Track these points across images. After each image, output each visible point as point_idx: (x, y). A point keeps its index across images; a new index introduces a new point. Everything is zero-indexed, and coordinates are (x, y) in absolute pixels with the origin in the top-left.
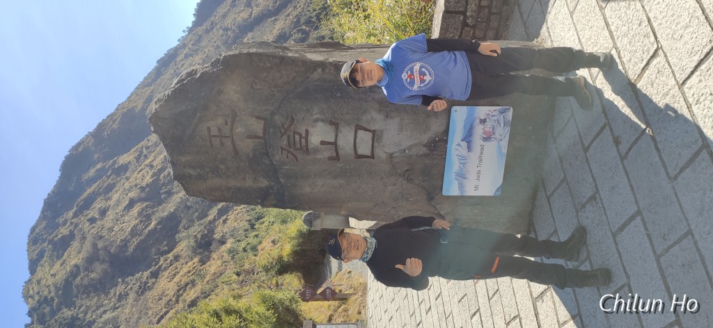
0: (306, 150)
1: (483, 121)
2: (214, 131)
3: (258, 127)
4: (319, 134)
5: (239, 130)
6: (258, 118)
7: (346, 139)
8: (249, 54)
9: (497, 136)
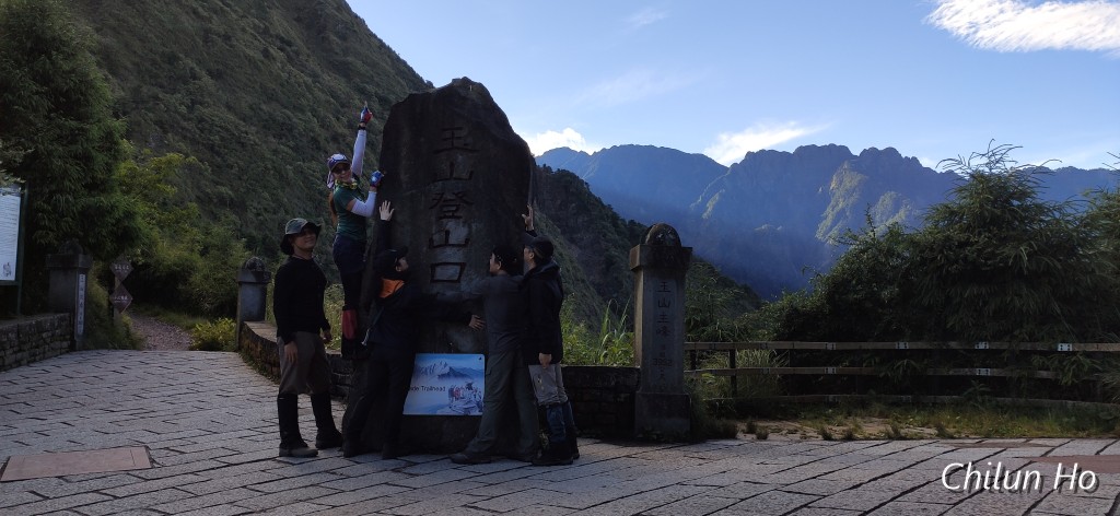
0: (441, 216)
1: (469, 387)
2: (458, 133)
3: (462, 173)
4: (456, 229)
5: (459, 156)
7: (452, 255)
9: (455, 402)
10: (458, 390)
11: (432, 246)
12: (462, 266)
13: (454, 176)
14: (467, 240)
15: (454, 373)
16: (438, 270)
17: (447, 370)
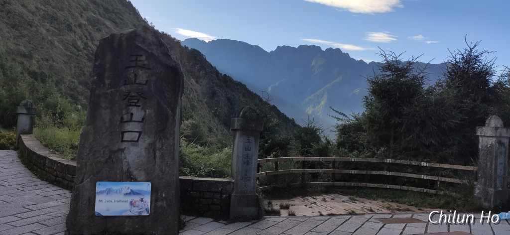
0: (128, 106)
1: (142, 200)
3: (141, 80)
4: (137, 112)
5: (140, 71)
6: (147, 81)
7: (134, 127)
9: (133, 209)
10: (135, 202)
11: (122, 121)
12: (140, 133)
13: (137, 82)
14: (143, 119)
15: (133, 193)
17: (129, 191)
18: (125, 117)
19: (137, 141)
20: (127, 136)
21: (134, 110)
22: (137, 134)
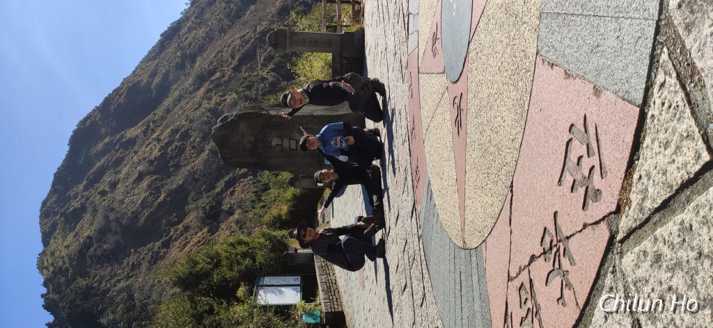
0: (271, 147)
2: (236, 141)
3: (252, 139)
4: (275, 142)
5: (245, 140)
6: (252, 136)
7: (286, 143)
8: (248, 113)
11: (283, 150)
12: (290, 139)
13: (253, 141)
14: (279, 138)
16: (292, 148)
18: (279, 149)
19: (297, 140)
20: (293, 147)
21: (274, 144)
22: (291, 141)
